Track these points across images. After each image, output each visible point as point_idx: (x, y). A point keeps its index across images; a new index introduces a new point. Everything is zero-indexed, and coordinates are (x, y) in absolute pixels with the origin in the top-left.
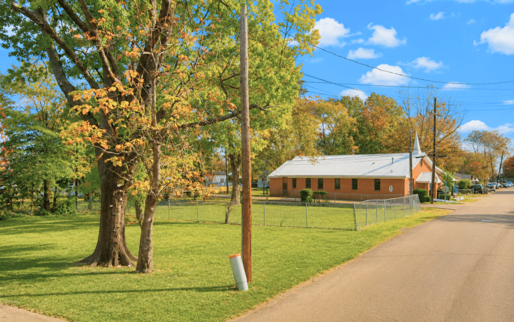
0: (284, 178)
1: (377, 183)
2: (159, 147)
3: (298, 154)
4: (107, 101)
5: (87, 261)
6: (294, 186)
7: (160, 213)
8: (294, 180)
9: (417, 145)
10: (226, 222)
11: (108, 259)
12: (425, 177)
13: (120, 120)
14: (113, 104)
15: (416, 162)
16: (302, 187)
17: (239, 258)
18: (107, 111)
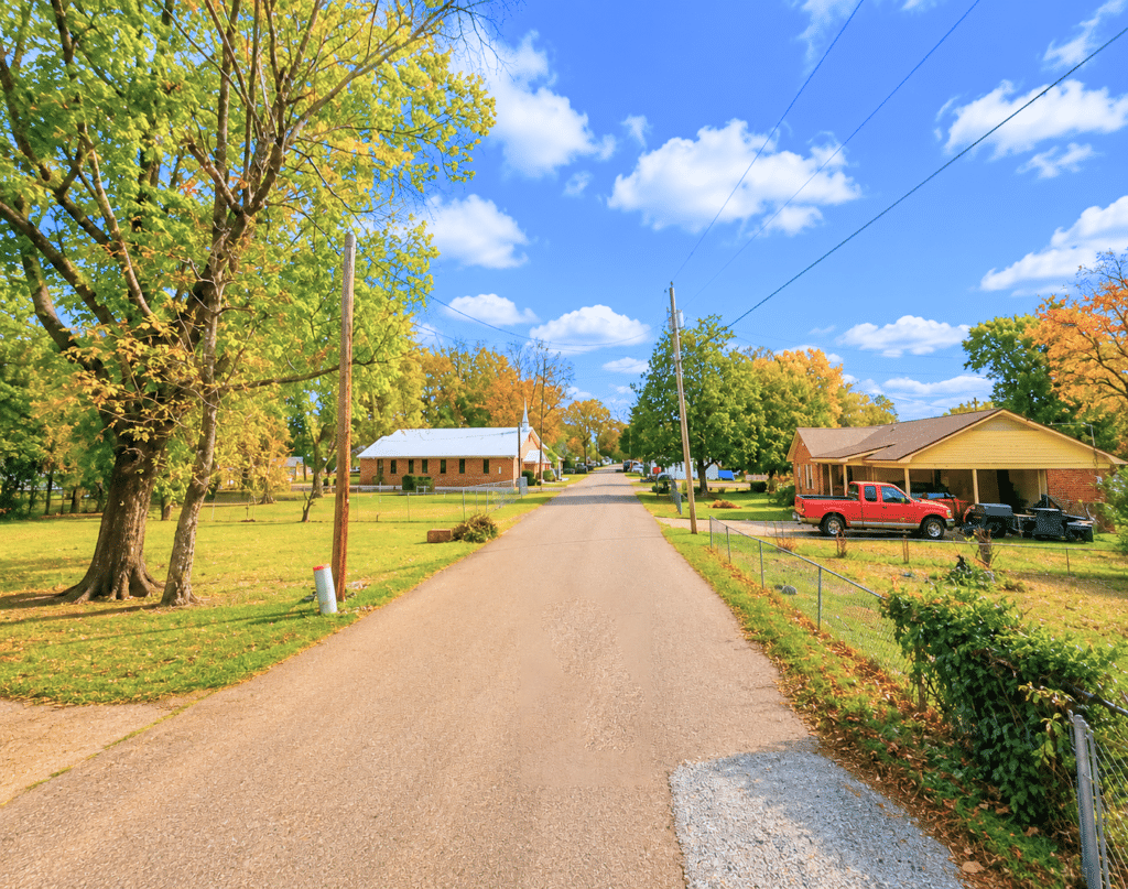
0: (380, 461)
1: (486, 463)
2: (215, 413)
3: (400, 427)
4: (132, 344)
5: (69, 596)
6: (393, 471)
7: (204, 512)
8: (393, 462)
9: (526, 418)
10: (304, 519)
11: (110, 591)
12: (532, 455)
13: (152, 371)
14: (141, 348)
15: (524, 436)
16: (403, 470)
17: (328, 573)
18: (129, 358)
